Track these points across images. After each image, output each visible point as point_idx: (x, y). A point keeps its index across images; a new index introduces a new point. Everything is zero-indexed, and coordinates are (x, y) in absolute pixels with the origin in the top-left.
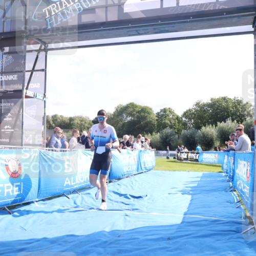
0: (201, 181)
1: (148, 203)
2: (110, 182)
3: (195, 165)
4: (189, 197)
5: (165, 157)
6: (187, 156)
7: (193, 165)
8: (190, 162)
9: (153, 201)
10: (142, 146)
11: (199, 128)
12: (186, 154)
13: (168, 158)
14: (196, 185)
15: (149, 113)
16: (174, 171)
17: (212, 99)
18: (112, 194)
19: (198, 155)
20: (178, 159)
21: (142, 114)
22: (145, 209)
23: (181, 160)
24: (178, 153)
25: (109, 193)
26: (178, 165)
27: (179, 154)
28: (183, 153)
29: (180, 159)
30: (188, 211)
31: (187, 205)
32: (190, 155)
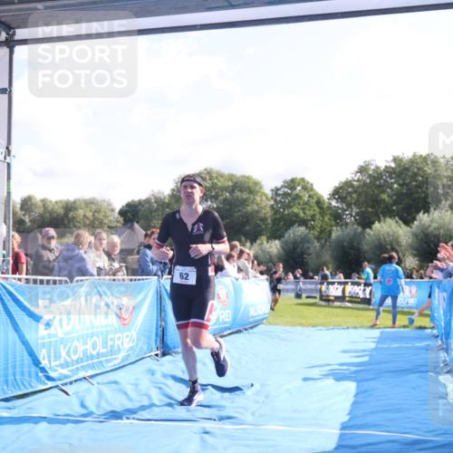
0: (376, 349)
1: (257, 402)
2: (164, 354)
3: (361, 312)
4: (351, 387)
5: (292, 295)
6: (344, 291)
7: (356, 312)
8: (349, 305)
9: (267, 397)
10: (240, 270)
11: (369, 224)
12: (341, 288)
13: (298, 296)
14: (366, 359)
15: (251, 192)
16: (314, 326)
17: (395, 160)
18: (171, 382)
19: (368, 289)
20: (321, 299)
21: (237, 194)
22: (249, 418)
23: (328, 301)
24: (322, 284)
25: (163, 380)
26: (323, 313)
27: (324, 288)
28: (333, 283)
29: (326, 299)
30: (349, 420)
31: (347, 405)
32: (349, 288)
